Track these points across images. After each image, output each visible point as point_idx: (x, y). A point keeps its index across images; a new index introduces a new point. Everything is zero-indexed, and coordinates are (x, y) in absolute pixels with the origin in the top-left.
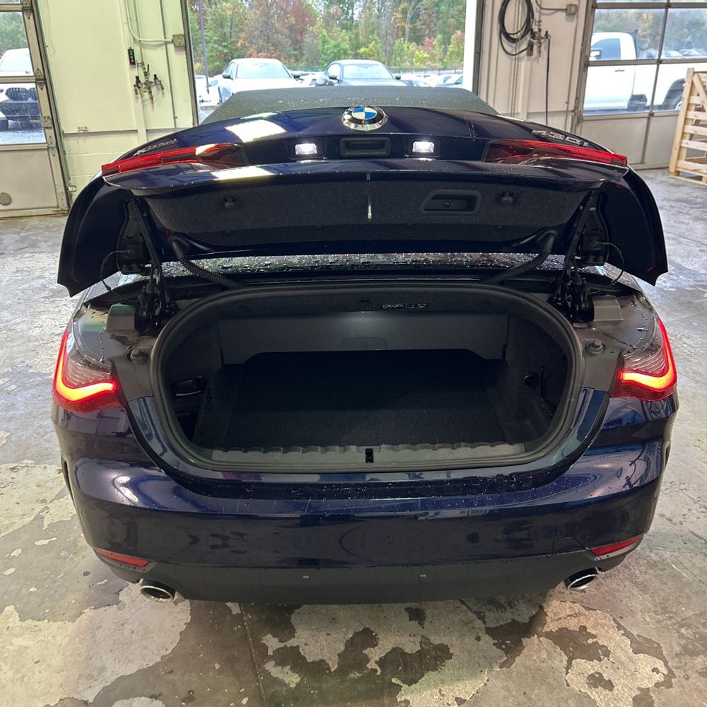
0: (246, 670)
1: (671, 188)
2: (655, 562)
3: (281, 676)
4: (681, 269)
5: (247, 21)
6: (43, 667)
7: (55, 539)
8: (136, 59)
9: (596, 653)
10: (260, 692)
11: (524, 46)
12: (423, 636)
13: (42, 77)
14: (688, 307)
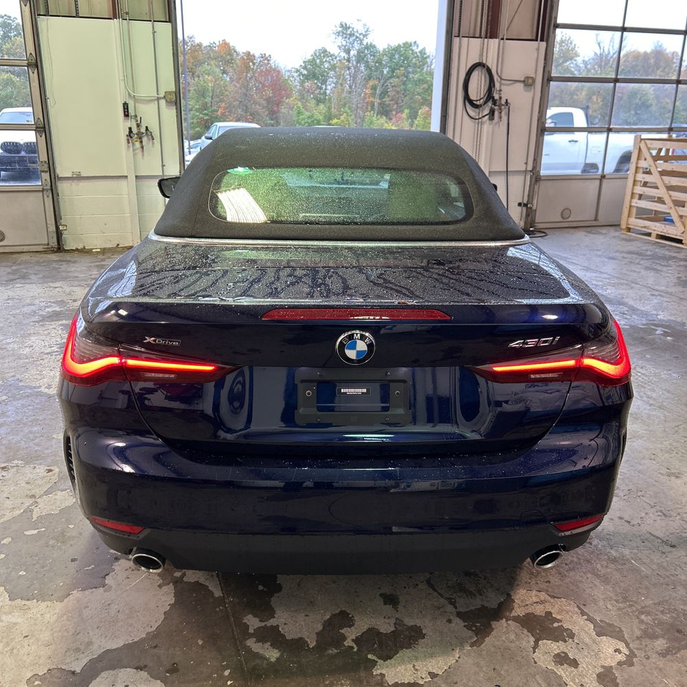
0: (228, 646)
1: (623, 242)
2: (615, 558)
3: (261, 652)
4: (634, 310)
5: (227, 93)
6: (32, 641)
7: (44, 529)
8: (130, 111)
9: (561, 634)
10: (242, 665)
11: (487, 111)
12: (397, 619)
13: (41, 126)
14: (642, 342)
